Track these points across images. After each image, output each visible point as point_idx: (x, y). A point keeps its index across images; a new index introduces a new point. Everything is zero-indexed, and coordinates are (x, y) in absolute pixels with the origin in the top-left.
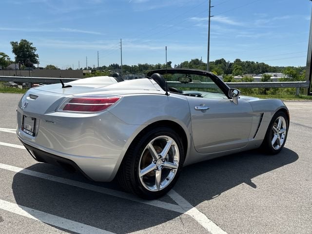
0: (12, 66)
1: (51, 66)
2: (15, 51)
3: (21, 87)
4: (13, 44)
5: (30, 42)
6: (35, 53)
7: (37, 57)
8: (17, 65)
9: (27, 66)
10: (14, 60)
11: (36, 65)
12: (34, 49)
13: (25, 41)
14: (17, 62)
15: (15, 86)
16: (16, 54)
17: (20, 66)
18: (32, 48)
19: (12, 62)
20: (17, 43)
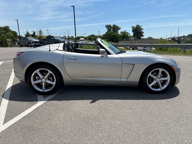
0: (131, 38)
1: (150, 37)
2: (133, 31)
3: (131, 48)
4: (133, 27)
5: (141, 26)
6: (143, 31)
7: (143, 33)
8: (133, 38)
9: (138, 38)
10: (132, 35)
11: (142, 37)
12: (142, 29)
13: (138, 25)
14: (133, 36)
15: (129, 48)
16: (133, 32)
17: (134, 38)
18: (141, 29)
19: (131, 37)
20: (134, 27)
